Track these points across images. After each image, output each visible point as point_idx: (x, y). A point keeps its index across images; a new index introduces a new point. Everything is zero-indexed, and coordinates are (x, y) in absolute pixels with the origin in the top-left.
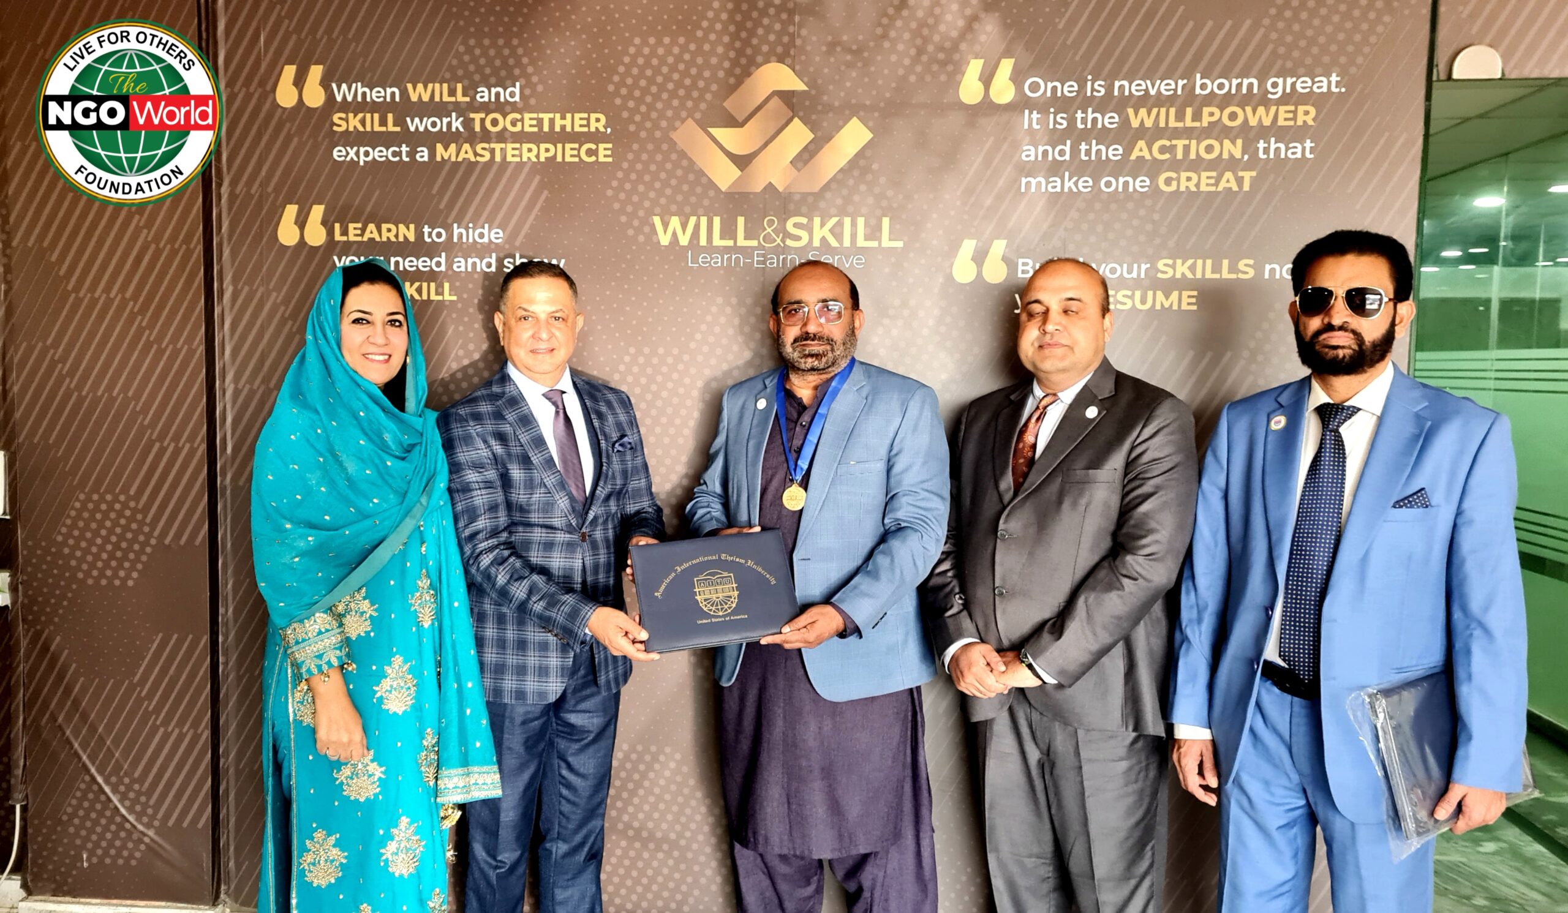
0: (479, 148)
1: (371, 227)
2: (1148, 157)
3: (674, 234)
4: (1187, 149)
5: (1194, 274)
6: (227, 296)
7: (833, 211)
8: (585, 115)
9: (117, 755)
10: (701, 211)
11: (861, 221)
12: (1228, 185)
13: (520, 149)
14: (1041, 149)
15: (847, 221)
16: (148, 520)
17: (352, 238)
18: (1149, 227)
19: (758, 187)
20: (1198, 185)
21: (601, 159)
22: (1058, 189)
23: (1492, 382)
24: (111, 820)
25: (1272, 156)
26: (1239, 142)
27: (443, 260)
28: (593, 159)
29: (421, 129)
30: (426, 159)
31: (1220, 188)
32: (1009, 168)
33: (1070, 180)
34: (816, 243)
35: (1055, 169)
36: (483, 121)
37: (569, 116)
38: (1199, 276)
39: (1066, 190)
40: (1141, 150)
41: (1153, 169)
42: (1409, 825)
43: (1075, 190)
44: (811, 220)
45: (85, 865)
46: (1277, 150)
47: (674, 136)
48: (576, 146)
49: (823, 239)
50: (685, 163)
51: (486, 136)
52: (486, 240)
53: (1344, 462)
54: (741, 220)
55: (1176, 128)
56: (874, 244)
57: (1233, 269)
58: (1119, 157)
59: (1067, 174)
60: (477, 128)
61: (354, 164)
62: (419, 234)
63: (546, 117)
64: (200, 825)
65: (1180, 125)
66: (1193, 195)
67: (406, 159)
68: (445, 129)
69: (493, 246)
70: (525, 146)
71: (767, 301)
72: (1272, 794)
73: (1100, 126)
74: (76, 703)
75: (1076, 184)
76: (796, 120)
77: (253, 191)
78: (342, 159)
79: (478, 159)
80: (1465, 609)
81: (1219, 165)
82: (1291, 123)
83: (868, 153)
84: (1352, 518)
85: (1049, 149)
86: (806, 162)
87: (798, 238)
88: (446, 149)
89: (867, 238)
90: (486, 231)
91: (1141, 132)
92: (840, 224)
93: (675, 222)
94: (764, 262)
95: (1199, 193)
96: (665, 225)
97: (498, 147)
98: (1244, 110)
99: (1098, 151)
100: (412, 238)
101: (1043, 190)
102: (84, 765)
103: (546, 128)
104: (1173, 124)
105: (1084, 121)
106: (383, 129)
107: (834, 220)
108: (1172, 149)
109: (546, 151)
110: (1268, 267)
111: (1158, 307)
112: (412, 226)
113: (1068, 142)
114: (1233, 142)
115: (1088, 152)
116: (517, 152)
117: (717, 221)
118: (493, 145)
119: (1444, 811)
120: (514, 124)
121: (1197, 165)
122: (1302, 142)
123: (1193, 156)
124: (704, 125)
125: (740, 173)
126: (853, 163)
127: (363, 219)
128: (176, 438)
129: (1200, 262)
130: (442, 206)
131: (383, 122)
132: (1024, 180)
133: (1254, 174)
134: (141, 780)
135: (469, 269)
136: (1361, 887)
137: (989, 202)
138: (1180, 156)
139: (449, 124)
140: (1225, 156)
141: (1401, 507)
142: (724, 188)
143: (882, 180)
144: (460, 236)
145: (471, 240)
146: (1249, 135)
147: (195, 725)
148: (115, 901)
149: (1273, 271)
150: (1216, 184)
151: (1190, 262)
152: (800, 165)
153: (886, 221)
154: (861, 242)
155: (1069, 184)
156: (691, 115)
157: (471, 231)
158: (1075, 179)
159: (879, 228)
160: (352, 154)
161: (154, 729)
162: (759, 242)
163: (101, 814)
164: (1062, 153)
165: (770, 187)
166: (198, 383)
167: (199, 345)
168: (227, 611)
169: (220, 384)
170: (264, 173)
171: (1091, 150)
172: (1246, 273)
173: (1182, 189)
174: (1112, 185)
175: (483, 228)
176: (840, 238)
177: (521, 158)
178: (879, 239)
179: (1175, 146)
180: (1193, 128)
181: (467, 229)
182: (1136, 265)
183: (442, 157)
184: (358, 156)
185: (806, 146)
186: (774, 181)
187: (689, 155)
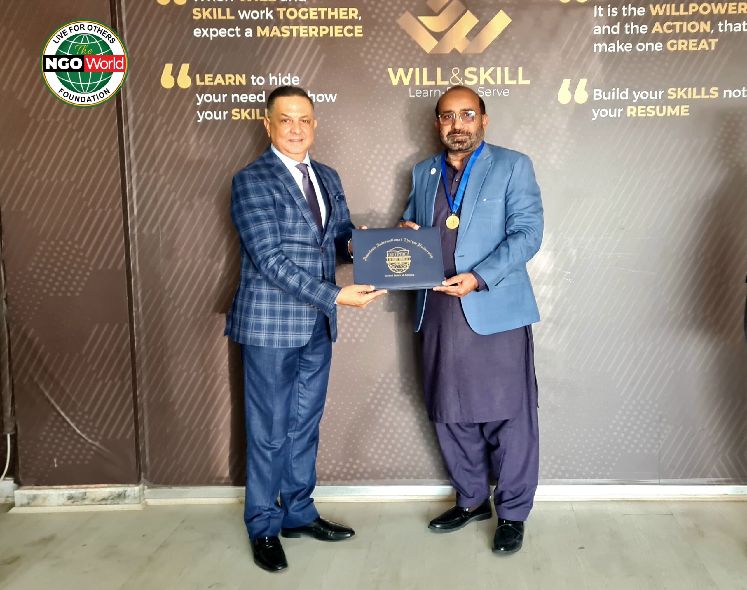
0: (283, 29)
1: (219, 76)
2: (661, 32)
3: (401, 78)
4: (681, 27)
5: (687, 95)
6: (130, 120)
7: (491, 64)
8: (346, 9)
9: (73, 398)
10: (415, 65)
11: (506, 69)
12: (703, 47)
13: (308, 29)
14: (604, 28)
15: (499, 69)
16: (87, 255)
17: (207, 83)
18: (663, 70)
19: (448, 51)
20: (688, 47)
21: (356, 35)
22: (614, 50)
24: (71, 438)
25: (726, 30)
26: (709, 23)
27: (263, 95)
28: (351, 35)
29: (247, 18)
30: (251, 35)
31: (699, 49)
32: (587, 39)
33: (620, 45)
34: (482, 82)
35: (610, 39)
36: (285, 13)
37: (336, 9)
38: (690, 97)
39: (618, 50)
40: (657, 28)
41: (664, 38)
43: (623, 50)
44: (478, 69)
45: (56, 465)
46: (728, 27)
47: (399, 21)
48: (341, 27)
49: (486, 80)
50: (405, 37)
51: (287, 22)
54: (439, 70)
55: (675, 16)
56: (514, 82)
57: (707, 93)
58: (646, 32)
59: (618, 41)
60: (282, 17)
61: (207, 39)
62: (249, 80)
63: (323, 10)
64: (128, 437)
65: (678, 13)
66: (686, 53)
67: (239, 36)
68: (262, 18)
70: (311, 28)
73: (635, 14)
74: (46, 369)
75: (623, 47)
76: (468, 12)
77: (144, 56)
78: (200, 36)
79: (283, 35)
81: (699, 36)
82: (735, 12)
83: (509, 31)
85: (608, 27)
86: (475, 36)
87: (471, 80)
88: (263, 29)
89: (510, 79)
90: (289, 78)
91: (657, 18)
92: (495, 71)
93: (401, 71)
95: (688, 52)
96: (395, 73)
97: (294, 28)
98: (711, 6)
99: (635, 29)
100: (244, 82)
101: (606, 50)
102: (53, 406)
103: (323, 17)
104: (674, 13)
105: (627, 12)
106: (224, 18)
107: (492, 69)
108: (673, 27)
109: (324, 30)
110: (725, 91)
111: (669, 115)
112: (244, 76)
113: (619, 24)
114: (706, 23)
115: (629, 29)
116: (306, 31)
117: (425, 70)
118: (291, 27)
120: (303, 14)
121: (687, 36)
122: (741, 23)
123: (685, 31)
124: (416, 15)
125: (437, 42)
126: (501, 36)
128: (103, 206)
129: (690, 89)
130: (262, 63)
131: (224, 13)
132: (595, 45)
133: (717, 40)
134: (89, 412)
137: (576, 58)
139: (264, 15)
140: (702, 31)
142: (428, 51)
143: (517, 46)
144: (274, 81)
145: (280, 83)
146: (714, 19)
147: (122, 377)
148: (75, 486)
149: (728, 93)
150: (697, 46)
151: (685, 89)
152: (471, 37)
153: (520, 69)
154: (507, 82)
155: (619, 47)
156: (408, 9)
157: (280, 78)
158: (623, 44)
159: (517, 73)
160: (205, 33)
161: (96, 381)
162: (449, 82)
163: (64, 434)
164: (615, 30)
165: (455, 51)
166: (115, 172)
167: (115, 149)
168: (138, 309)
169: (128, 173)
170: (151, 44)
171: (631, 28)
172: (714, 95)
173: (680, 49)
174: (642, 47)
175: (287, 76)
176: (495, 79)
177: (309, 35)
178: (517, 79)
179: (675, 26)
180: (684, 16)
181: (278, 77)
182: (656, 92)
183: (261, 34)
184: (209, 34)
185: (474, 27)
186: (456, 47)
187: (408, 32)
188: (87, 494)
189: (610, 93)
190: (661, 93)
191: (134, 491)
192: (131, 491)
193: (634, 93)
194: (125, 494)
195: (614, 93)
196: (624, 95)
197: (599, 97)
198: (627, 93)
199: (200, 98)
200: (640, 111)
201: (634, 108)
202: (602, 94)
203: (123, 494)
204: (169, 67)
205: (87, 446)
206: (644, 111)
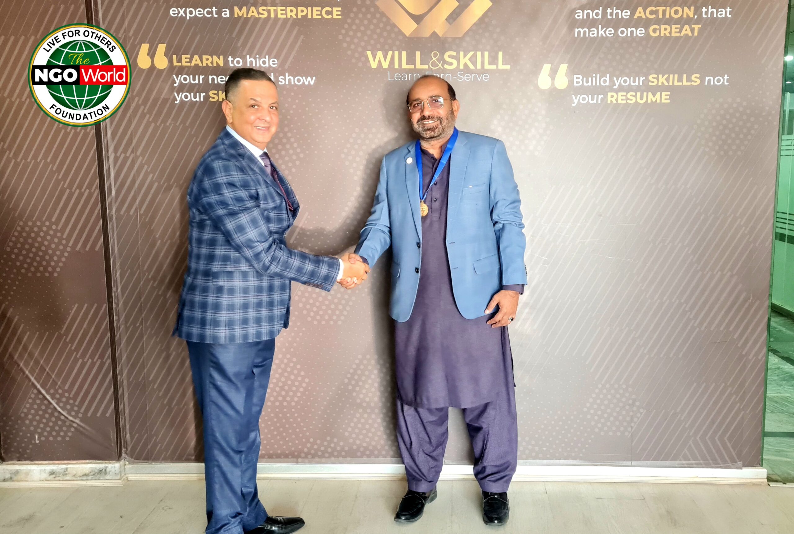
0: (260, 9)
1: (196, 57)
2: (644, 17)
3: (380, 62)
4: (664, 12)
5: (668, 82)
7: (471, 48)
9: (53, 377)
10: (394, 48)
11: (486, 54)
12: (686, 33)
13: (286, 10)
14: (586, 12)
15: (479, 54)
16: (65, 236)
17: (184, 64)
18: (644, 57)
19: (427, 34)
20: (670, 33)
21: (335, 17)
22: (595, 35)
24: (52, 415)
25: (709, 16)
26: (692, 8)
28: (330, 16)
30: (228, 16)
31: (682, 34)
32: (569, 23)
33: (601, 30)
34: (462, 67)
38: (671, 83)
39: (600, 35)
40: (640, 13)
41: (646, 23)
43: (604, 35)
44: (458, 53)
45: (37, 442)
46: (712, 13)
48: (320, 8)
49: (465, 65)
50: (384, 19)
51: (265, 2)
52: (267, 65)
54: (418, 54)
56: (494, 67)
57: (689, 80)
58: (628, 17)
59: (600, 26)
61: (183, 19)
62: (226, 62)
64: (108, 415)
66: (667, 39)
67: (215, 16)
69: (271, 69)
70: (289, 9)
74: (26, 348)
75: (605, 32)
77: (120, 35)
78: (176, 15)
79: (260, 16)
81: (682, 21)
83: (490, 14)
85: (590, 12)
86: (455, 19)
87: (451, 64)
88: (240, 9)
89: (490, 63)
90: (267, 60)
91: (640, 3)
92: (475, 56)
93: (380, 54)
95: (671, 37)
96: (374, 57)
97: (272, 9)
99: (617, 13)
100: (221, 64)
101: (587, 35)
102: (33, 384)
107: (472, 53)
108: (656, 12)
109: (301, 12)
110: (707, 78)
111: (649, 101)
112: (221, 57)
113: (601, 8)
114: (689, 8)
115: (611, 14)
116: (284, 12)
117: (404, 54)
118: (269, 8)
121: (669, 21)
122: (725, 8)
123: (668, 16)
125: (416, 25)
126: (482, 20)
127: (190, 53)
128: (80, 187)
129: (671, 76)
130: (239, 45)
132: (577, 30)
133: (700, 26)
134: (69, 391)
137: (557, 43)
138: (661, 16)
140: (685, 16)
142: (407, 35)
143: (498, 31)
144: (251, 63)
146: (698, 4)
147: (102, 357)
148: (57, 462)
149: (709, 81)
150: (680, 32)
151: (666, 76)
152: (451, 21)
153: (500, 54)
154: (487, 66)
155: (601, 33)
157: (258, 60)
158: (604, 29)
159: (496, 57)
160: (182, 12)
161: (76, 361)
162: (429, 66)
163: (45, 412)
164: (597, 14)
165: (434, 33)
166: (92, 152)
167: (91, 129)
168: (117, 289)
169: (105, 154)
170: (126, 23)
171: (614, 12)
172: (696, 82)
173: (662, 35)
174: (624, 33)
175: (265, 58)
176: (474, 64)
177: (287, 16)
178: (497, 64)
179: (658, 10)
181: (255, 59)
182: (637, 78)
183: (238, 14)
184: (186, 14)
185: (455, 10)
186: (436, 31)
187: (387, 14)
188: (69, 470)
189: (590, 79)
190: (642, 79)
191: (115, 467)
192: (112, 467)
193: (615, 79)
194: (105, 470)
195: (594, 78)
196: (605, 81)
197: (579, 83)
198: (608, 79)
199: (177, 79)
200: (620, 98)
201: (614, 94)
202: (582, 80)
203: (104, 470)
204: (145, 47)
205: (67, 423)
206: (624, 98)
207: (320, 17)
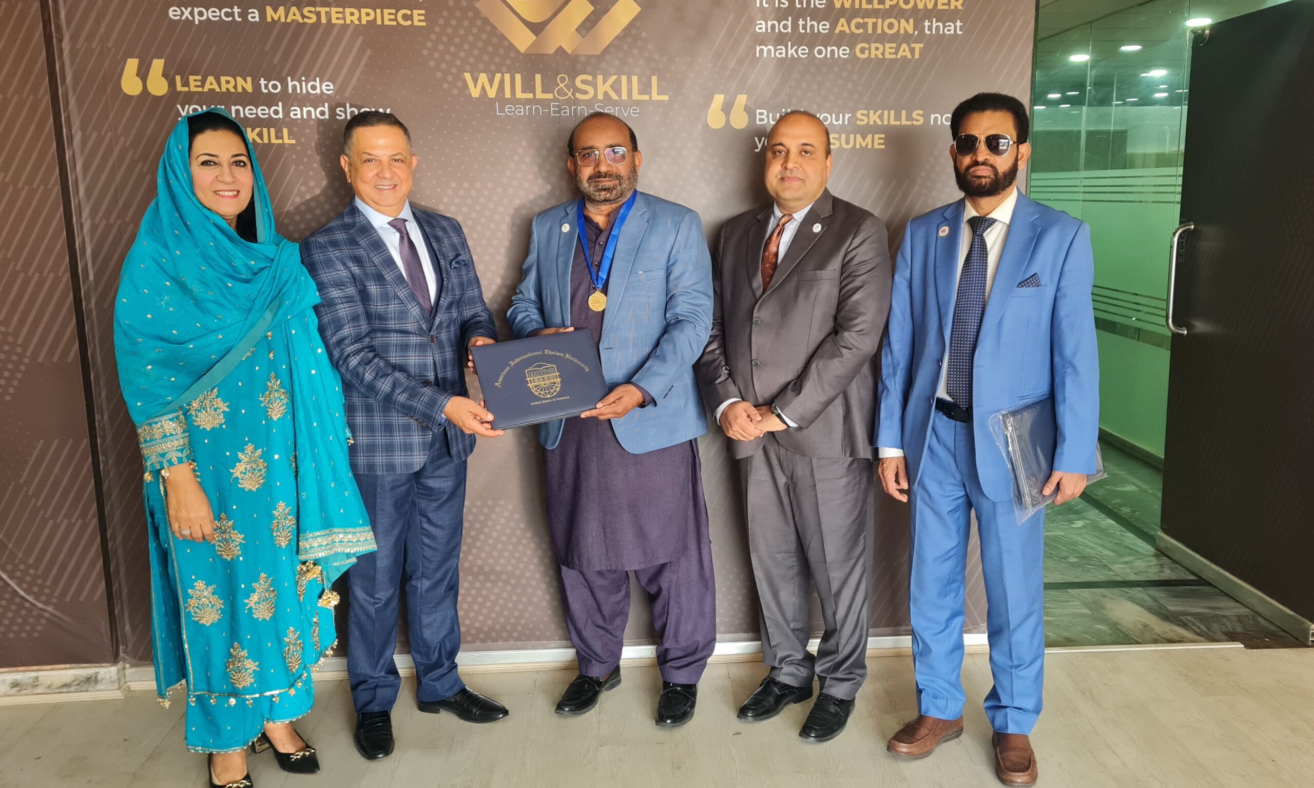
0: (306, 11)
1: (211, 79)
2: (848, 31)
3: (483, 88)
4: (875, 25)
5: (882, 121)
6: (77, 140)
7: (612, 70)
9: (10, 546)
10: (504, 69)
11: (635, 79)
12: (904, 54)
13: (343, 13)
14: (770, 23)
15: (624, 79)
16: (19, 342)
17: (193, 89)
18: (850, 86)
19: (551, 51)
20: (883, 54)
21: (416, 23)
23: (1081, 195)
24: (10, 601)
25: (934, 32)
26: (911, 21)
27: (280, 109)
28: (409, 23)
30: (257, 19)
31: (899, 56)
32: (747, 38)
33: (791, 49)
34: (600, 97)
35: (781, 40)
38: (886, 123)
39: (789, 56)
40: (842, 26)
41: (852, 40)
42: (1027, 499)
43: (796, 56)
44: (595, 77)
46: (938, 27)
47: (479, 5)
48: (393, 11)
49: (606, 94)
50: (488, 28)
52: (318, 91)
53: (987, 257)
54: (538, 77)
55: (867, 9)
56: (646, 97)
57: (909, 118)
58: (827, 31)
59: (789, 43)
61: (189, 23)
62: (256, 86)
64: (96, 598)
65: (870, 7)
66: (881, 62)
67: (238, 19)
69: (325, 97)
70: (348, 11)
71: (564, 143)
72: (943, 490)
73: (812, 6)
75: (796, 51)
77: (94, 46)
78: (178, 18)
79: (306, 20)
80: (1062, 355)
81: (899, 39)
82: (947, 7)
83: (638, 23)
84: (992, 295)
85: (776, 23)
86: (589, 30)
87: (586, 92)
88: (275, 11)
89: (640, 93)
90: (318, 84)
91: (842, 12)
92: (618, 81)
93: (483, 78)
94: (559, 112)
95: (884, 59)
96: (475, 80)
97: (323, 10)
99: (812, 26)
100: (249, 89)
101: (773, 56)
107: (614, 78)
108: (864, 26)
109: (366, 15)
110: (933, 116)
111: (858, 146)
112: (249, 79)
113: (790, 18)
114: (908, 21)
115: (804, 27)
116: (340, 16)
117: (518, 77)
118: (318, 9)
119: (1048, 491)
121: (882, 38)
122: (954, 22)
123: (879, 31)
125: (534, 37)
126: (627, 31)
127: (202, 72)
128: (40, 269)
129: (886, 112)
130: (276, 61)
132: (758, 48)
133: (922, 45)
134: (36, 566)
135: (305, 117)
136: (999, 546)
137: (732, 64)
138: (870, 31)
140: (902, 32)
141: (1022, 287)
142: (522, 50)
143: (650, 46)
144: (294, 87)
145: (304, 92)
146: (919, 16)
147: (83, 515)
148: (21, 668)
149: (936, 119)
150: (896, 53)
151: (879, 112)
152: (584, 32)
153: (654, 79)
154: (636, 96)
155: (791, 52)
157: (304, 83)
158: (795, 47)
159: (649, 84)
160: (187, 13)
161: (45, 521)
162: (554, 95)
164: (785, 27)
165: (560, 49)
166: (56, 220)
167: (54, 185)
168: (102, 417)
169: (77, 219)
170: (102, 29)
171: (808, 25)
172: (918, 120)
173: (873, 56)
174: (823, 52)
175: (315, 81)
176: (618, 92)
177: (345, 21)
178: (650, 93)
179: (867, 23)
180: (879, 9)
181: (300, 82)
182: (841, 115)
183: (272, 18)
184: (193, 16)
185: (589, 16)
186: (563, 45)
187: (492, 22)
188: (40, 679)
190: (847, 116)
191: (110, 672)
192: (105, 673)
194: (96, 677)
197: (763, 120)
199: (183, 110)
202: (768, 117)
203: (93, 678)
204: (132, 65)
205: (35, 613)
207: (394, 23)
